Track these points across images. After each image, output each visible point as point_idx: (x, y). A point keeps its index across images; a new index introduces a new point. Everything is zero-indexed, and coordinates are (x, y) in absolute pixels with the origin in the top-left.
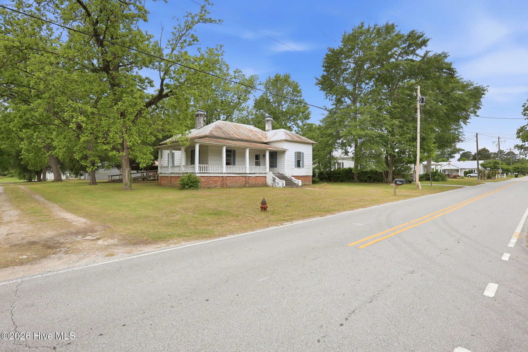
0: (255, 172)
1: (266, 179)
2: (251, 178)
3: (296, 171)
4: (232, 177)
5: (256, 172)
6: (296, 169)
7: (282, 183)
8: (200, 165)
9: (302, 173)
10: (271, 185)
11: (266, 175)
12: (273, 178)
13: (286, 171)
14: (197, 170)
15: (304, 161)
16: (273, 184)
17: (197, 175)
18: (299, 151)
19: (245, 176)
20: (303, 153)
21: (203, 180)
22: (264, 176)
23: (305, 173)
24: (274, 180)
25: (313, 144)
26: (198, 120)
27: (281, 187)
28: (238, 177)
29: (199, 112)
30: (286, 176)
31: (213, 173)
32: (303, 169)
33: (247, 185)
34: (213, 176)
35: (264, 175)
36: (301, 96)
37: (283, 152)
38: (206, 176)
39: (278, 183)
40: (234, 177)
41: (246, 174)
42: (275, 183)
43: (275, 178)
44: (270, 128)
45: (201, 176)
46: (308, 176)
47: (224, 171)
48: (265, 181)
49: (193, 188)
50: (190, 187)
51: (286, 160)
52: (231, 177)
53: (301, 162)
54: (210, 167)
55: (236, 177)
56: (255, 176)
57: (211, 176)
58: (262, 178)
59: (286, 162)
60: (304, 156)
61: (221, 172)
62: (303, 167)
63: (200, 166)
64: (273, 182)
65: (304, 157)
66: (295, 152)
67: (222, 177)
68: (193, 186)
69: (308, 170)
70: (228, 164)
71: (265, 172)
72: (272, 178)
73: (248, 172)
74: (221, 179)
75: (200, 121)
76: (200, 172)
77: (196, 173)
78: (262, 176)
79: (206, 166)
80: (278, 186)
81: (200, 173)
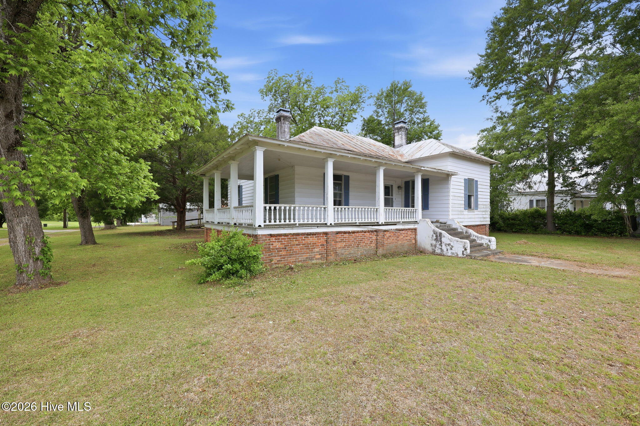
0: (395, 221)
1: (416, 234)
2: (388, 234)
3: (466, 217)
4: (349, 233)
5: (398, 221)
6: (466, 212)
7: (462, 246)
8: (268, 206)
9: (477, 220)
10: (430, 249)
11: (416, 226)
12: (435, 232)
13: (451, 217)
14: (259, 220)
15: (479, 196)
16: (435, 246)
17: (260, 232)
18: (471, 176)
19: (376, 231)
20: (477, 181)
21: (277, 245)
22: (412, 229)
23: (479, 220)
24: (438, 238)
25: (491, 164)
26: (280, 128)
27: (460, 255)
28: (362, 232)
29: (281, 112)
30: (454, 226)
31: (302, 225)
32: (476, 212)
33: (380, 251)
34: (303, 234)
35: (412, 226)
36: (425, 112)
37: (446, 177)
38: (285, 235)
39: (449, 245)
40: (354, 232)
41: (378, 224)
42: (441, 245)
43: (441, 234)
44: (404, 141)
45: (271, 235)
46: (483, 225)
47: (330, 220)
48: (415, 239)
49: (234, 279)
50: (229, 274)
51: (451, 194)
52: (345, 233)
53: (473, 199)
54: (299, 210)
55: (358, 232)
56: (397, 230)
57: (298, 234)
58: (409, 233)
59: (451, 198)
60: (479, 186)
61: (322, 222)
62: (477, 207)
63: (268, 208)
64: (434, 242)
65: (479, 190)
66: (465, 180)
67: (326, 234)
68: (235, 273)
69: (484, 213)
70: (337, 203)
71: (415, 220)
72: (432, 233)
73: (382, 220)
74: (323, 240)
75: (283, 129)
76: (267, 223)
77: (257, 226)
78: (409, 229)
79: (285, 207)
80: (450, 251)
81: (267, 227)
